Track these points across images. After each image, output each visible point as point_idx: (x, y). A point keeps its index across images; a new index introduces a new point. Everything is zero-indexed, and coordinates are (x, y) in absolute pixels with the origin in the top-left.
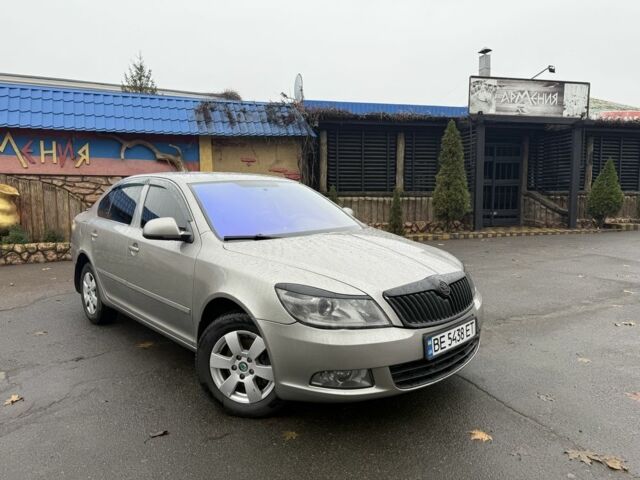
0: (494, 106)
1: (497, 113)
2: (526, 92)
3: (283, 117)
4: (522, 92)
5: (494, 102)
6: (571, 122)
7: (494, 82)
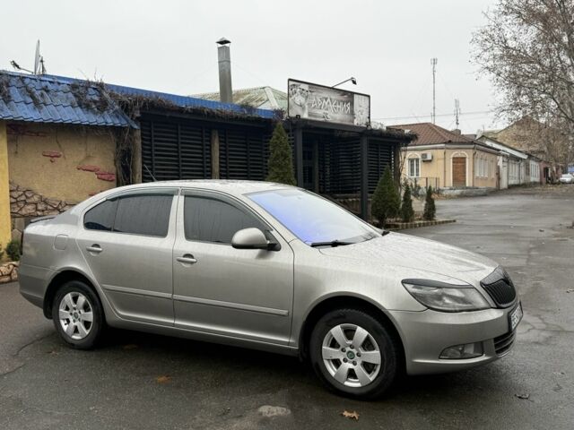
0: (307, 111)
1: (310, 118)
2: (329, 100)
3: (95, 102)
4: (326, 100)
5: (307, 106)
6: (360, 131)
7: (306, 87)
